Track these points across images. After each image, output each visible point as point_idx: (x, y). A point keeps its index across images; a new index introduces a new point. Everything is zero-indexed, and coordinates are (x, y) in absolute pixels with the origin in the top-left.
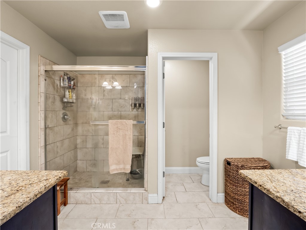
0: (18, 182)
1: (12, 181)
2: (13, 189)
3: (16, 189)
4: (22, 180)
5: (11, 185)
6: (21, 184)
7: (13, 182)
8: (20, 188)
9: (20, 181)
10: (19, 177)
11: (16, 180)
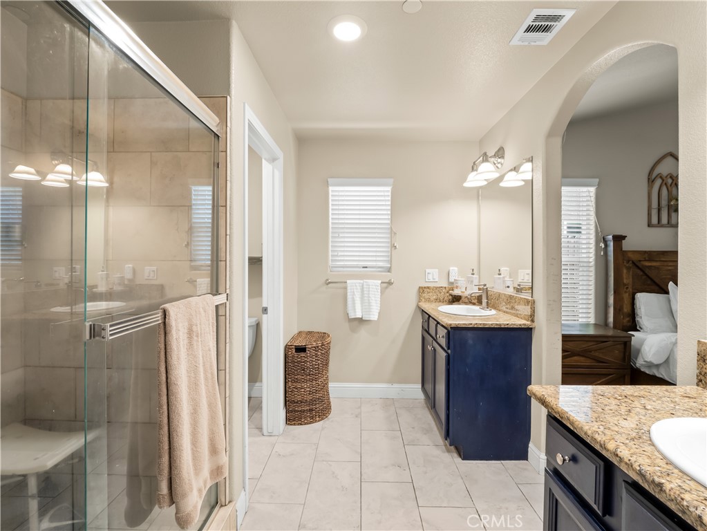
0: (617, 407)
1: (623, 413)
2: (630, 402)
3: (626, 400)
4: (607, 408)
5: (629, 408)
6: (614, 402)
7: (623, 410)
8: (620, 398)
9: (611, 408)
10: (606, 416)
11: (616, 413)
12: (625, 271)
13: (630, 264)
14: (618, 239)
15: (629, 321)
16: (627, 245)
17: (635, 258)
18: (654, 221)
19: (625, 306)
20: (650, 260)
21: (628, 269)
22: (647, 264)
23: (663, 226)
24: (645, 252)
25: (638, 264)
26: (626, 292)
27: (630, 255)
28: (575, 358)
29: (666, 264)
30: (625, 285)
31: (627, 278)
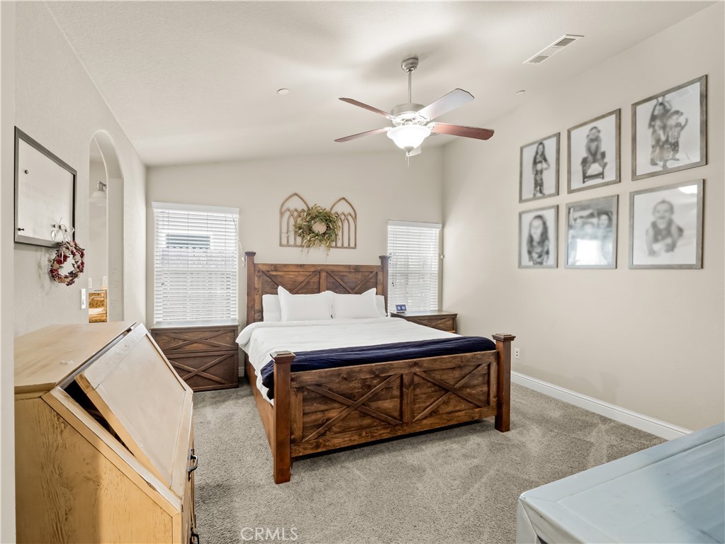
12: (256, 279)
13: (260, 274)
14: (251, 255)
15: (259, 316)
16: (257, 260)
17: (264, 269)
18: (284, 242)
19: (256, 305)
20: (276, 270)
21: (259, 277)
22: (274, 273)
23: (290, 246)
24: (272, 265)
25: (267, 273)
26: (257, 294)
27: (261, 267)
28: (195, 345)
29: (288, 273)
30: (255, 289)
31: (258, 284)
